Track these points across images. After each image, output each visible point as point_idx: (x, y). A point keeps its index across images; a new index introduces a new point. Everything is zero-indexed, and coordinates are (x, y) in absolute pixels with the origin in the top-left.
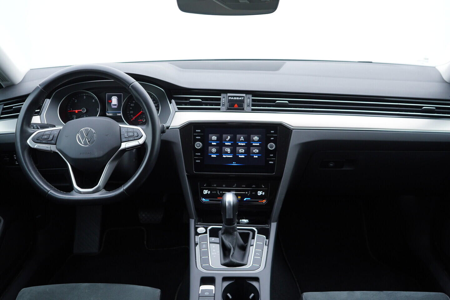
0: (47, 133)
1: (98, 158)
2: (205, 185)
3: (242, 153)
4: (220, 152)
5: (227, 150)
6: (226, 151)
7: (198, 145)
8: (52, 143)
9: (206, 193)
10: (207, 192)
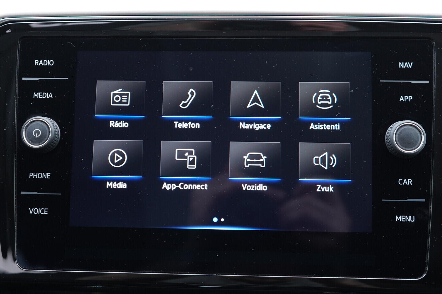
3: (254, 172)
7: (37, 133)
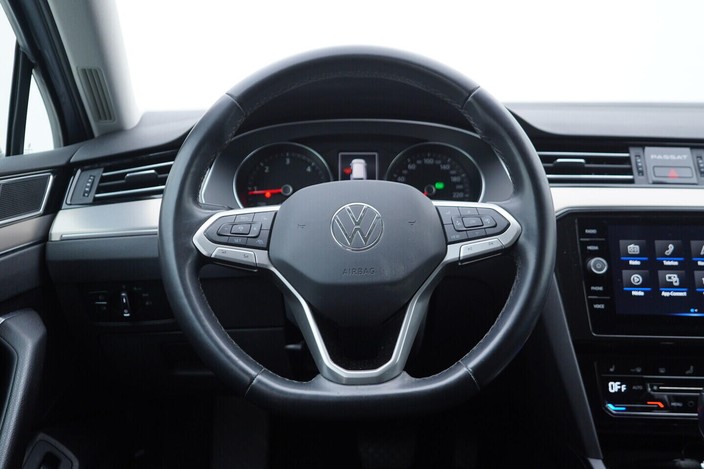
0: (243, 218)
1: (393, 284)
2: (612, 370)
4: (652, 282)
5: (670, 278)
6: (668, 280)
7: (598, 266)
8: (256, 245)
9: (617, 390)
10: (619, 387)
